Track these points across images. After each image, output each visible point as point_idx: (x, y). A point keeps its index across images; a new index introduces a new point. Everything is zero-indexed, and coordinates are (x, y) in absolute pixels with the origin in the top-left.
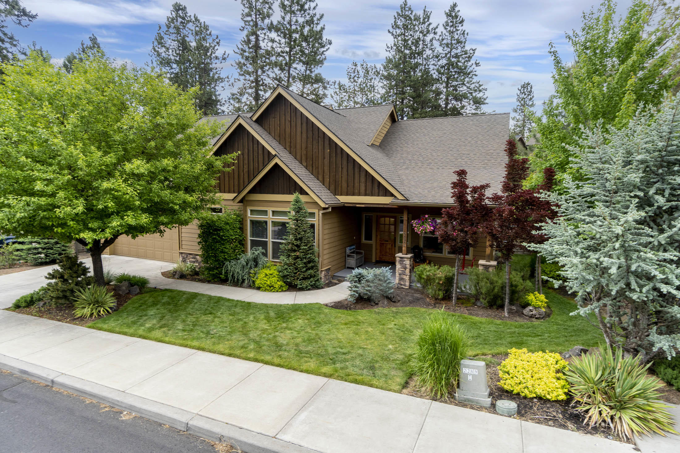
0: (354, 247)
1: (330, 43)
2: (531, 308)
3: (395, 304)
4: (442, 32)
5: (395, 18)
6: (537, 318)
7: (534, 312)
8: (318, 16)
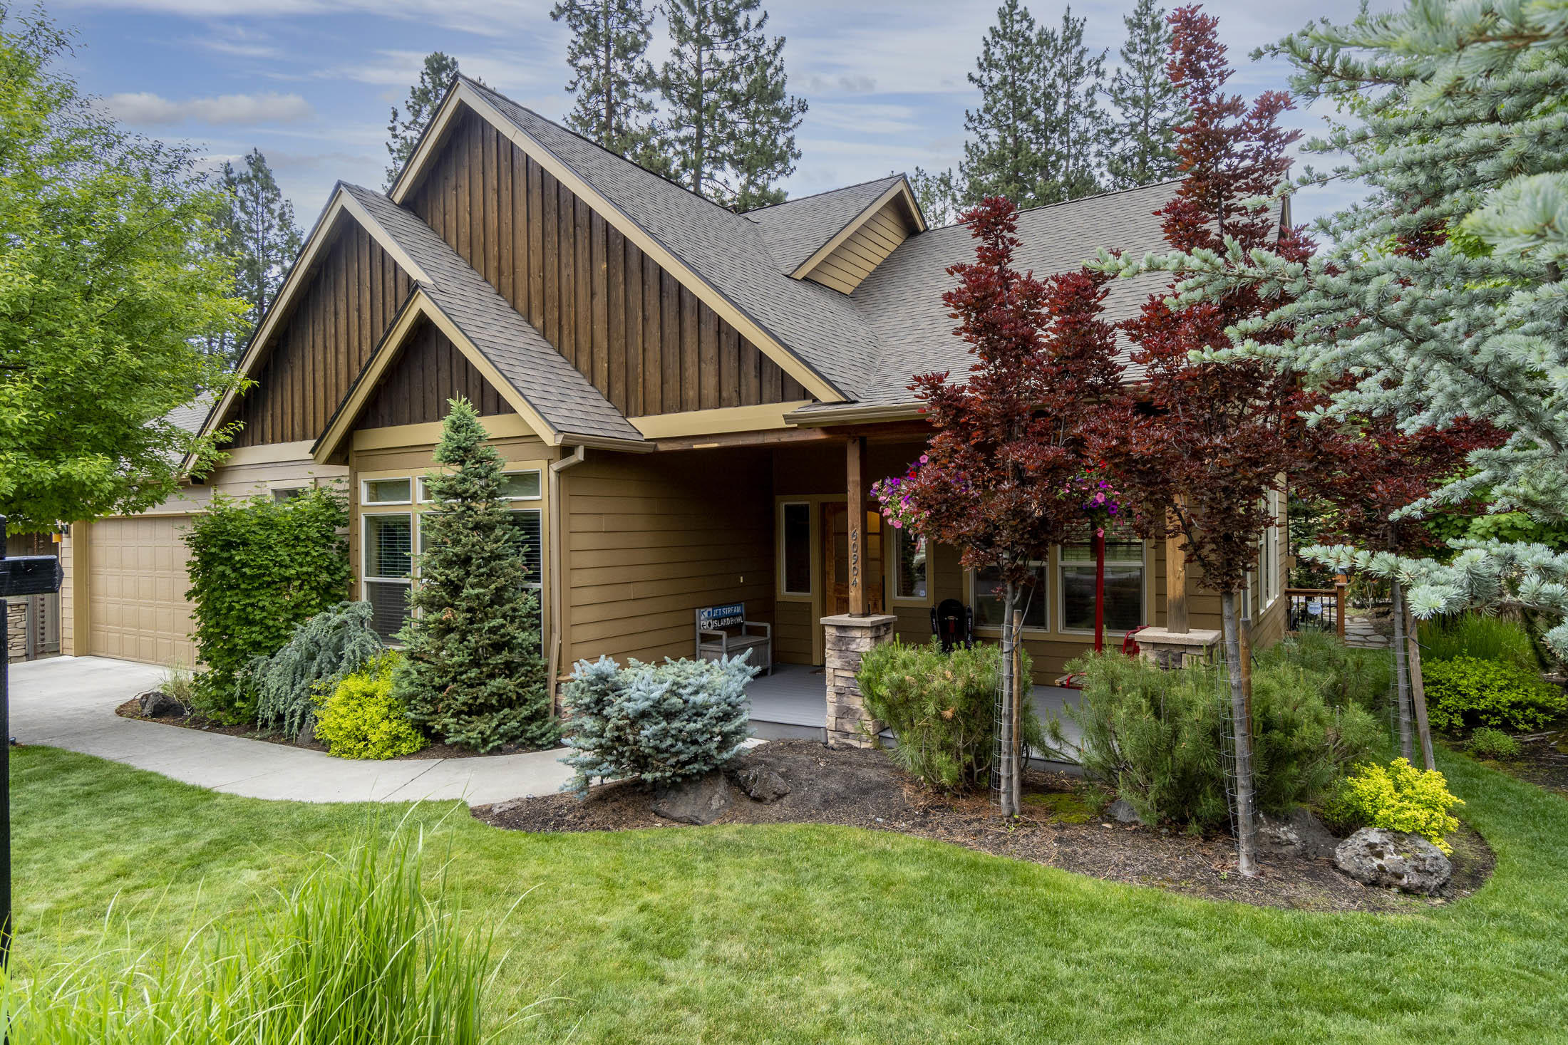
0: (738, 610)
1: (804, 109)
2: (1374, 836)
3: (757, 810)
4: (1119, 71)
5: (987, 44)
6: (1406, 891)
7: (1391, 859)
8: (770, 44)
